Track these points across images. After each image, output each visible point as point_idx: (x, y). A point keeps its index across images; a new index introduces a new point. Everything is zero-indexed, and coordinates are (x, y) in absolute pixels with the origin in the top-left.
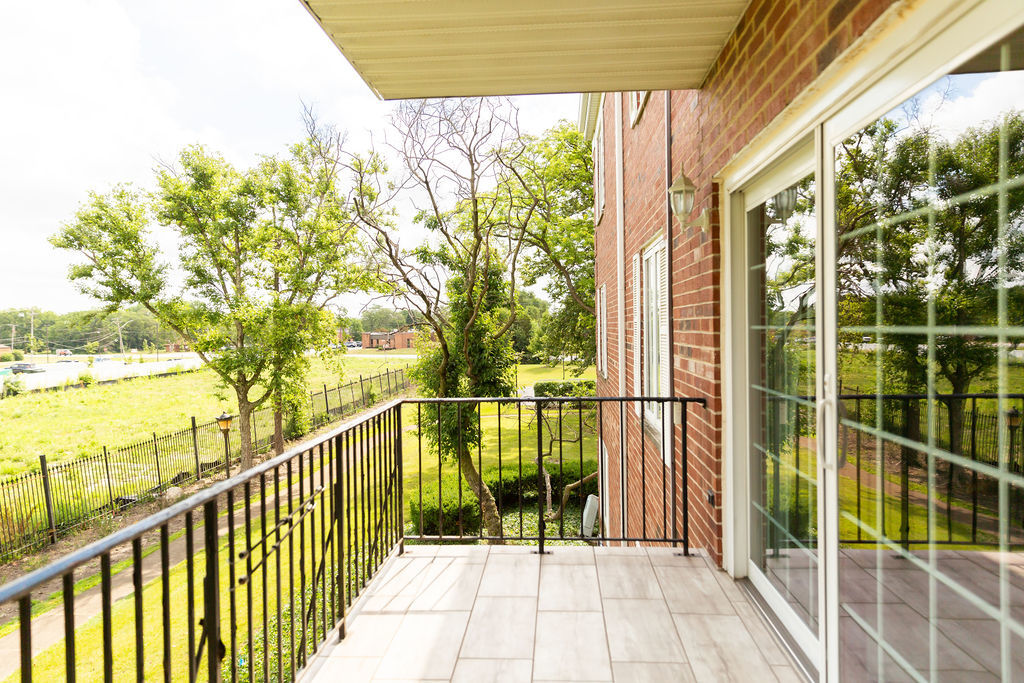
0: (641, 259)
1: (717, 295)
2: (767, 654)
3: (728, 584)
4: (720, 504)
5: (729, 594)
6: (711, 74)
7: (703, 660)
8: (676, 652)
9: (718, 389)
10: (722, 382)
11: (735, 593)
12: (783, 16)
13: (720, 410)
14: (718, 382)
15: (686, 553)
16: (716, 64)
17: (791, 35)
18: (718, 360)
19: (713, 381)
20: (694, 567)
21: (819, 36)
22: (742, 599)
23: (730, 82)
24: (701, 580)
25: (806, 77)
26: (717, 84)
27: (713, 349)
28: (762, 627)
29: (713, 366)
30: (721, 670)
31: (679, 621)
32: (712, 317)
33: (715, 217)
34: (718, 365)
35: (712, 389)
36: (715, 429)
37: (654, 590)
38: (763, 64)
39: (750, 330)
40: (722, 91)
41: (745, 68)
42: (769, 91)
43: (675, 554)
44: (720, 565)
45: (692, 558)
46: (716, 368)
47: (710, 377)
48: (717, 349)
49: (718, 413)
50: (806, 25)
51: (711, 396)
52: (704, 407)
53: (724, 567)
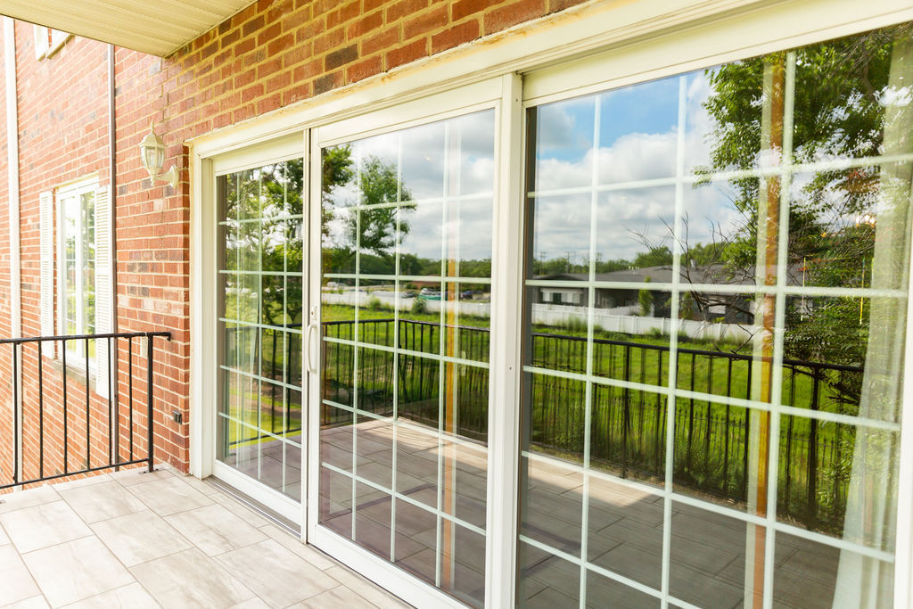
0: (54, 198)
1: (186, 243)
2: (251, 522)
3: (199, 484)
4: (187, 420)
5: (202, 491)
6: (182, 52)
7: (207, 541)
8: (181, 542)
9: (186, 323)
10: (191, 317)
11: (207, 488)
12: (278, 38)
13: (189, 341)
14: (187, 317)
15: (151, 470)
16: (190, 45)
17: (286, 56)
18: (187, 298)
19: (183, 317)
20: (163, 479)
21: (316, 68)
22: (215, 492)
23: (210, 67)
24: (174, 487)
25: (302, 92)
26: (190, 62)
27: (183, 289)
28: (240, 506)
29: (183, 303)
30: (224, 543)
31: (171, 520)
32: (182, 262)
33: (185, 176)
34: (187, 303)
35: (181, 324)
36: (184, 357)
37: (136, 504)
38: (255, 66)
39: (218, 274)
40: (197, 71)
41: (230, 61)
42: (259, 90)
43: (140, 473)
44: (187, 472)
45: (158, 472)
46: (185, 305)
47: (179, 314)
48: (186, 289)
49: (187, 344)
50: (304, 55)
51: (180, 329)
52: (169, 340)
53: (191, 472)
